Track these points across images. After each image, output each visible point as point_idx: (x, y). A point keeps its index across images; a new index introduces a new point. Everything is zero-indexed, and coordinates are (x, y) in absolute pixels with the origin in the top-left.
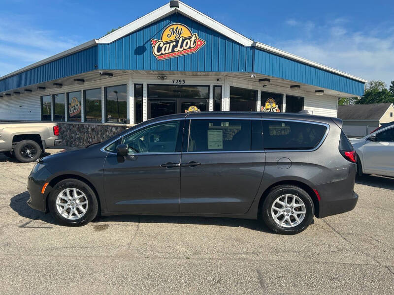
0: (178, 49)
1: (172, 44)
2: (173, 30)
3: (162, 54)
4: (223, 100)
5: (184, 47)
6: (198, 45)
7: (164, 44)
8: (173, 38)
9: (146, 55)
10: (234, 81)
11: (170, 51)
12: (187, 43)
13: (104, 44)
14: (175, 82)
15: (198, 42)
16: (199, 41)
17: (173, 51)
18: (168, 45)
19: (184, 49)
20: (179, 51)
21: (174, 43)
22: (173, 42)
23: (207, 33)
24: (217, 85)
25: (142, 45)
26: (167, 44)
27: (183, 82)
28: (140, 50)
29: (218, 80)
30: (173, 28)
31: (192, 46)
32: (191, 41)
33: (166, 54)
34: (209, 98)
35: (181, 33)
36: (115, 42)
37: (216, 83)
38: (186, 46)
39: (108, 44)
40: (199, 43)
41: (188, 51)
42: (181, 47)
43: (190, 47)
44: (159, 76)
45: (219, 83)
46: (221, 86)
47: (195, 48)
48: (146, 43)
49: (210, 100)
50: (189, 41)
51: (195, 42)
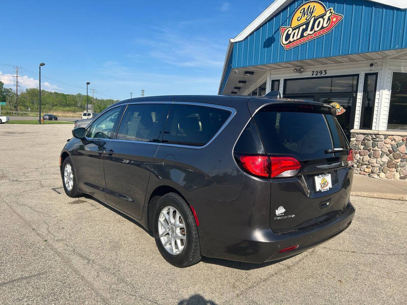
0: (309, 32)
1: (301, 29)
2: (304, 11)
3: (290, 42)
4: (377, 93)
5: (316, 29)
6: (333, 22)
7: (293, 30)
8: (303, 20)
9: (274, 46)
10: (402, 64)
11: (299, 36)
12: (319, 23)
13: (239, 42)
14: (315, 73)
15: (332, 18)
16: (335, 16)
17: (302, 36)
18: (297, 30)
19: (315, 31)
20: (309, 34)
21: (304, 27)
22: (303, 25)
23: (346, 4)
24: (371, 72)
25: (271, 36)
26: (295, 29)
27: (324, 73)
28: (269, 42)
29: (372, 65)
30: (304, 9)
31: (325, 25)
32: (324, 20)
33: (294, 41)
34: (356, 92)
35: (312, 12)
36: (247, 38)
37: (368, 70)
38: (318, 27)
39: (242, 41)
40: (334, 20)
41: (319, 33)
42: (311, 30)
43: (322, 27)
44: (295, 69)
45: (374, 70)
46: (376, 74)
47: (328, 28)
48: (275, 33)
49: (358, 94)
50: (321, 20)
51: (329, 19)
